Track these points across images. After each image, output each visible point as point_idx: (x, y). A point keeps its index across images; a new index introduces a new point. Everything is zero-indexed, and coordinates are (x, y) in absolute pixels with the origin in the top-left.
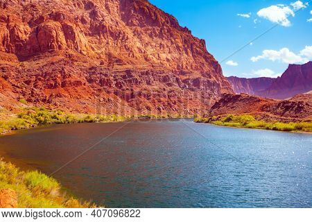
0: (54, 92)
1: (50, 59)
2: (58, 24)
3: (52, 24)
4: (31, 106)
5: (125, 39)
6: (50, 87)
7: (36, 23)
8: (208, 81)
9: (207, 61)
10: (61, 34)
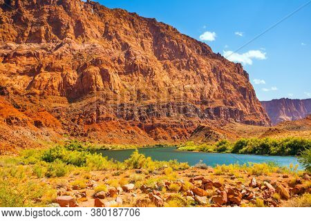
0: (90, 127)
1: (89, 100)
2: (97, 69)
3: (92, 69)
4: (73, 139)
5: (153, 75)
6: (88, 123)
7: (81, 69)
8: (230, 109)
9: (235, 88)
10: (99, 77)
